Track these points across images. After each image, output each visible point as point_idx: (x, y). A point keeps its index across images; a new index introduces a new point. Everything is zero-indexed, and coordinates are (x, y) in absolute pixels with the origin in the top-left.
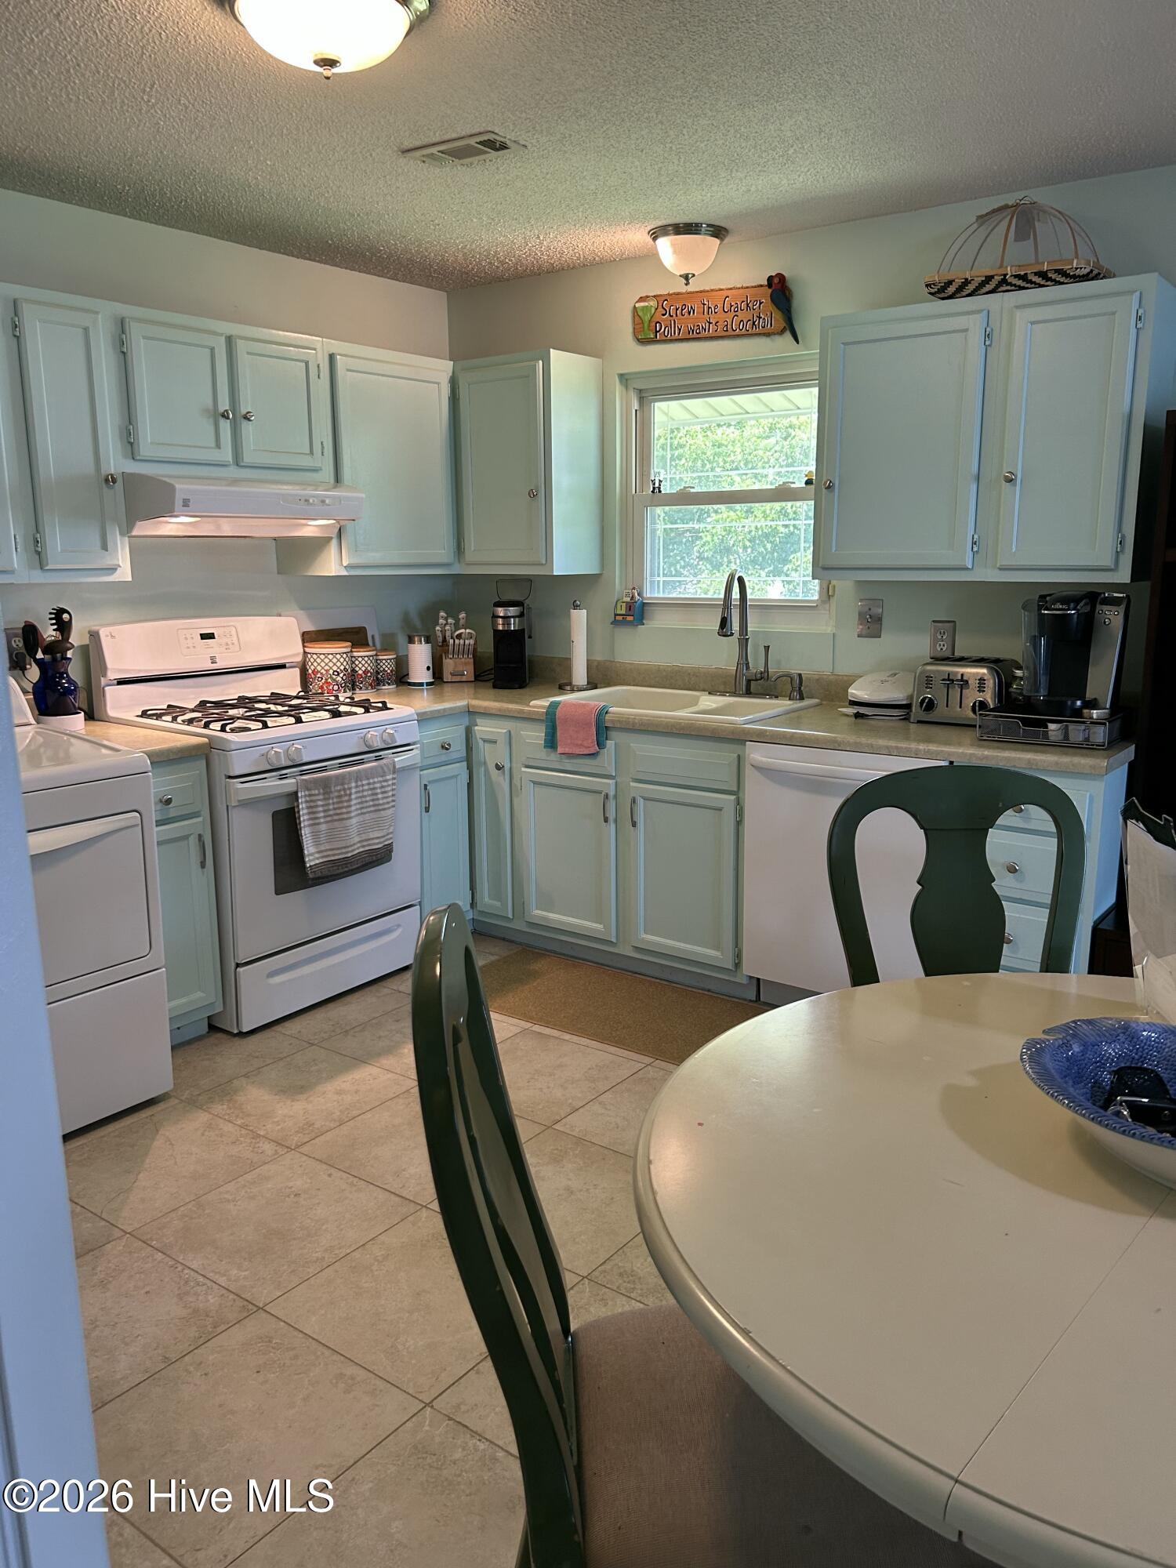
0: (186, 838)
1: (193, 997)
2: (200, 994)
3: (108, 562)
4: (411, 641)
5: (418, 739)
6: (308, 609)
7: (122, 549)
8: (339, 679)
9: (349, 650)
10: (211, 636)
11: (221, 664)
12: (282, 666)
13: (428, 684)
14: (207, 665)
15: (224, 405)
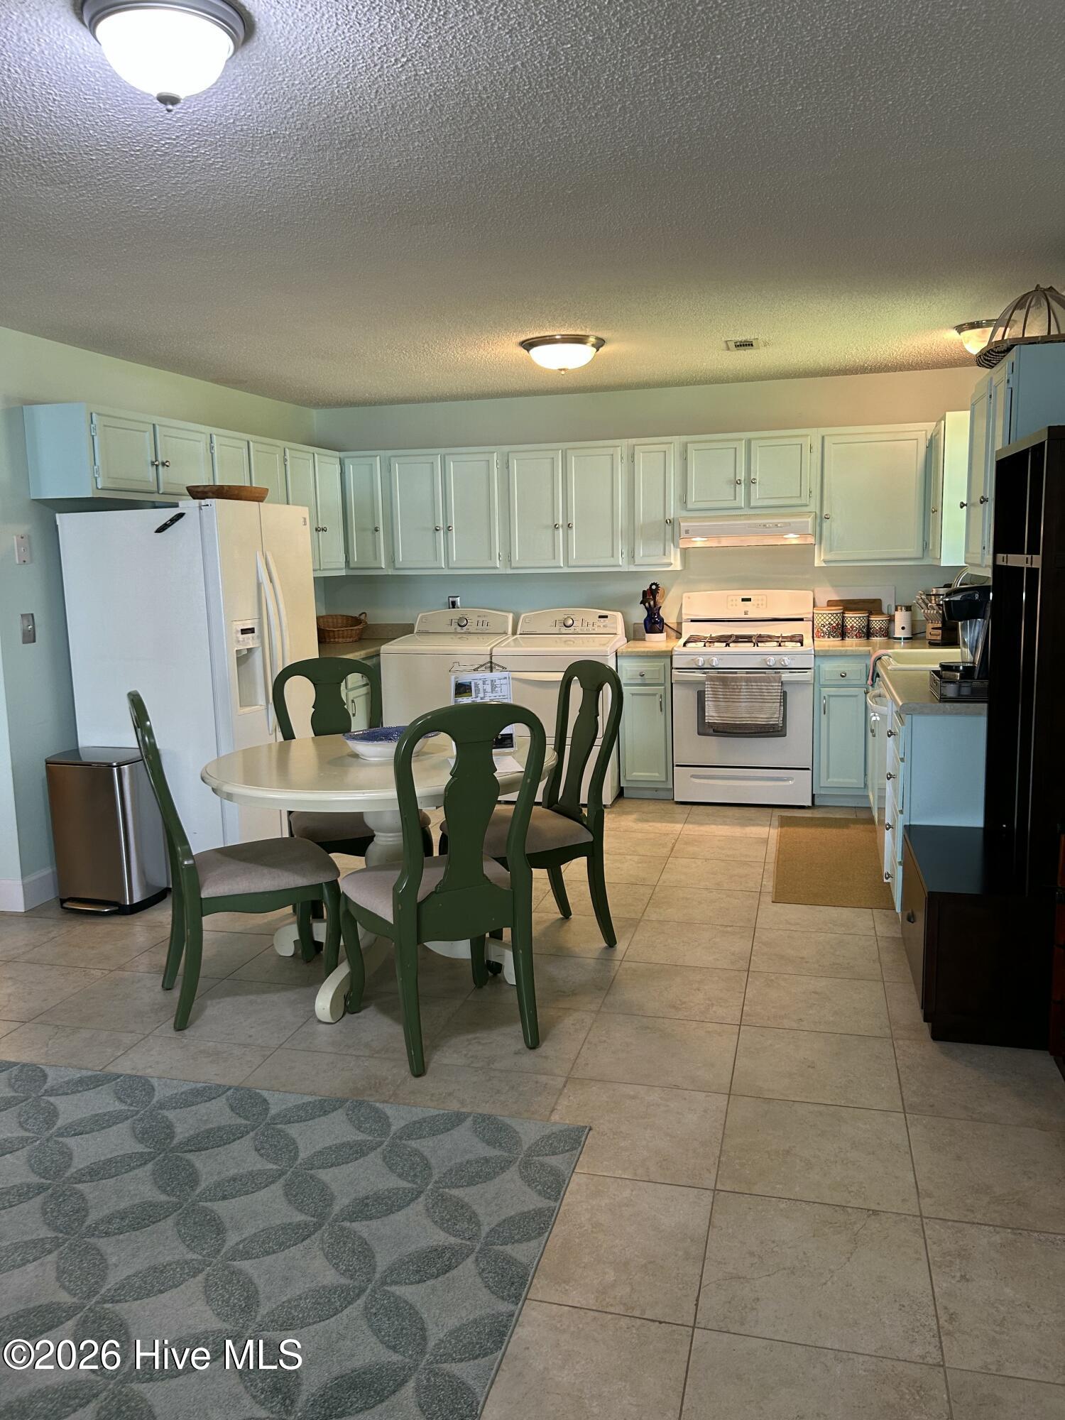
0: (655, 695)
1: (654, 774)
2: (657, 774)
3: (666, 561)
4: (896, 610)
5: (812, 666)
6: (836, 586)
7: (675, 554)
8: (825, 629)
9: (841, 611)
10: (749, 600)
11: (750, 616)
12: (801, 620)
13: (905, 639)
14: (743, 616)
15: (742, 476)
